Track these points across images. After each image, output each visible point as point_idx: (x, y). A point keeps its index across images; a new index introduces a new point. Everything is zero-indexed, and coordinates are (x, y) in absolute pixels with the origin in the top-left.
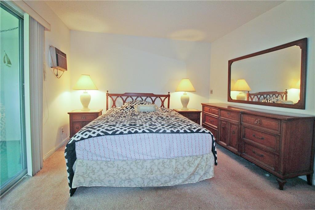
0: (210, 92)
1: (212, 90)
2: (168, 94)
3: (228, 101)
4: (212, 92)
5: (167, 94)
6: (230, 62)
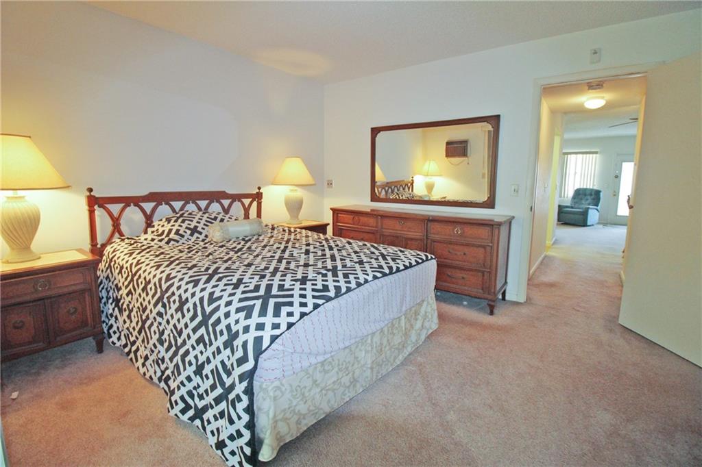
0: (326, 184)
1: (331, 181)
2: (258, 191)
3: (372, 201)
4: (330, 184)
5: (255, 191)
6: (375, 131)
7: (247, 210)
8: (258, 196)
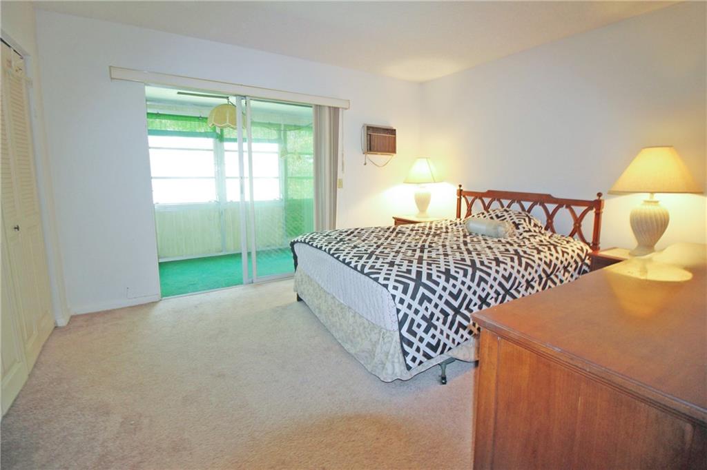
7: (578, 221)
8: (597, 205)
